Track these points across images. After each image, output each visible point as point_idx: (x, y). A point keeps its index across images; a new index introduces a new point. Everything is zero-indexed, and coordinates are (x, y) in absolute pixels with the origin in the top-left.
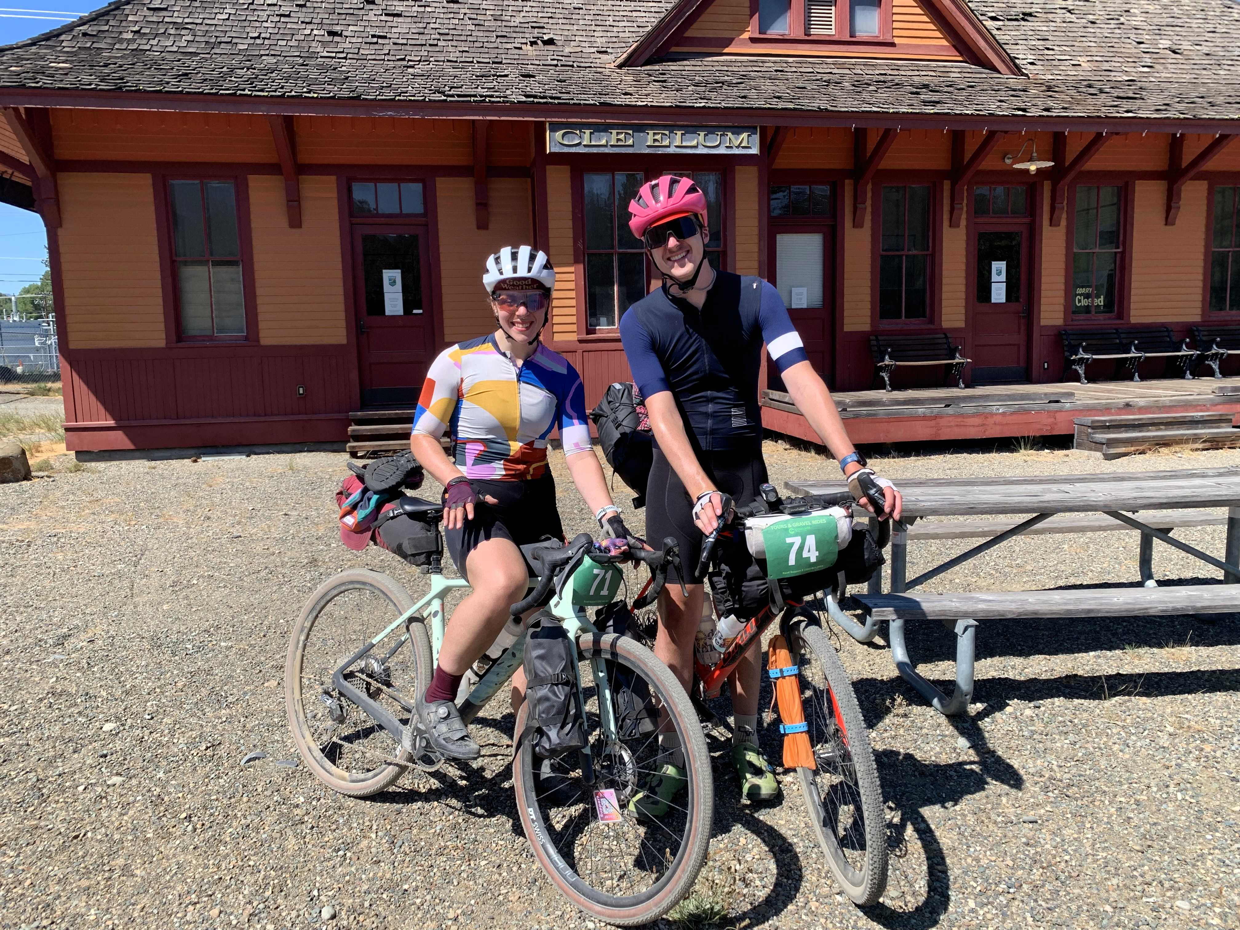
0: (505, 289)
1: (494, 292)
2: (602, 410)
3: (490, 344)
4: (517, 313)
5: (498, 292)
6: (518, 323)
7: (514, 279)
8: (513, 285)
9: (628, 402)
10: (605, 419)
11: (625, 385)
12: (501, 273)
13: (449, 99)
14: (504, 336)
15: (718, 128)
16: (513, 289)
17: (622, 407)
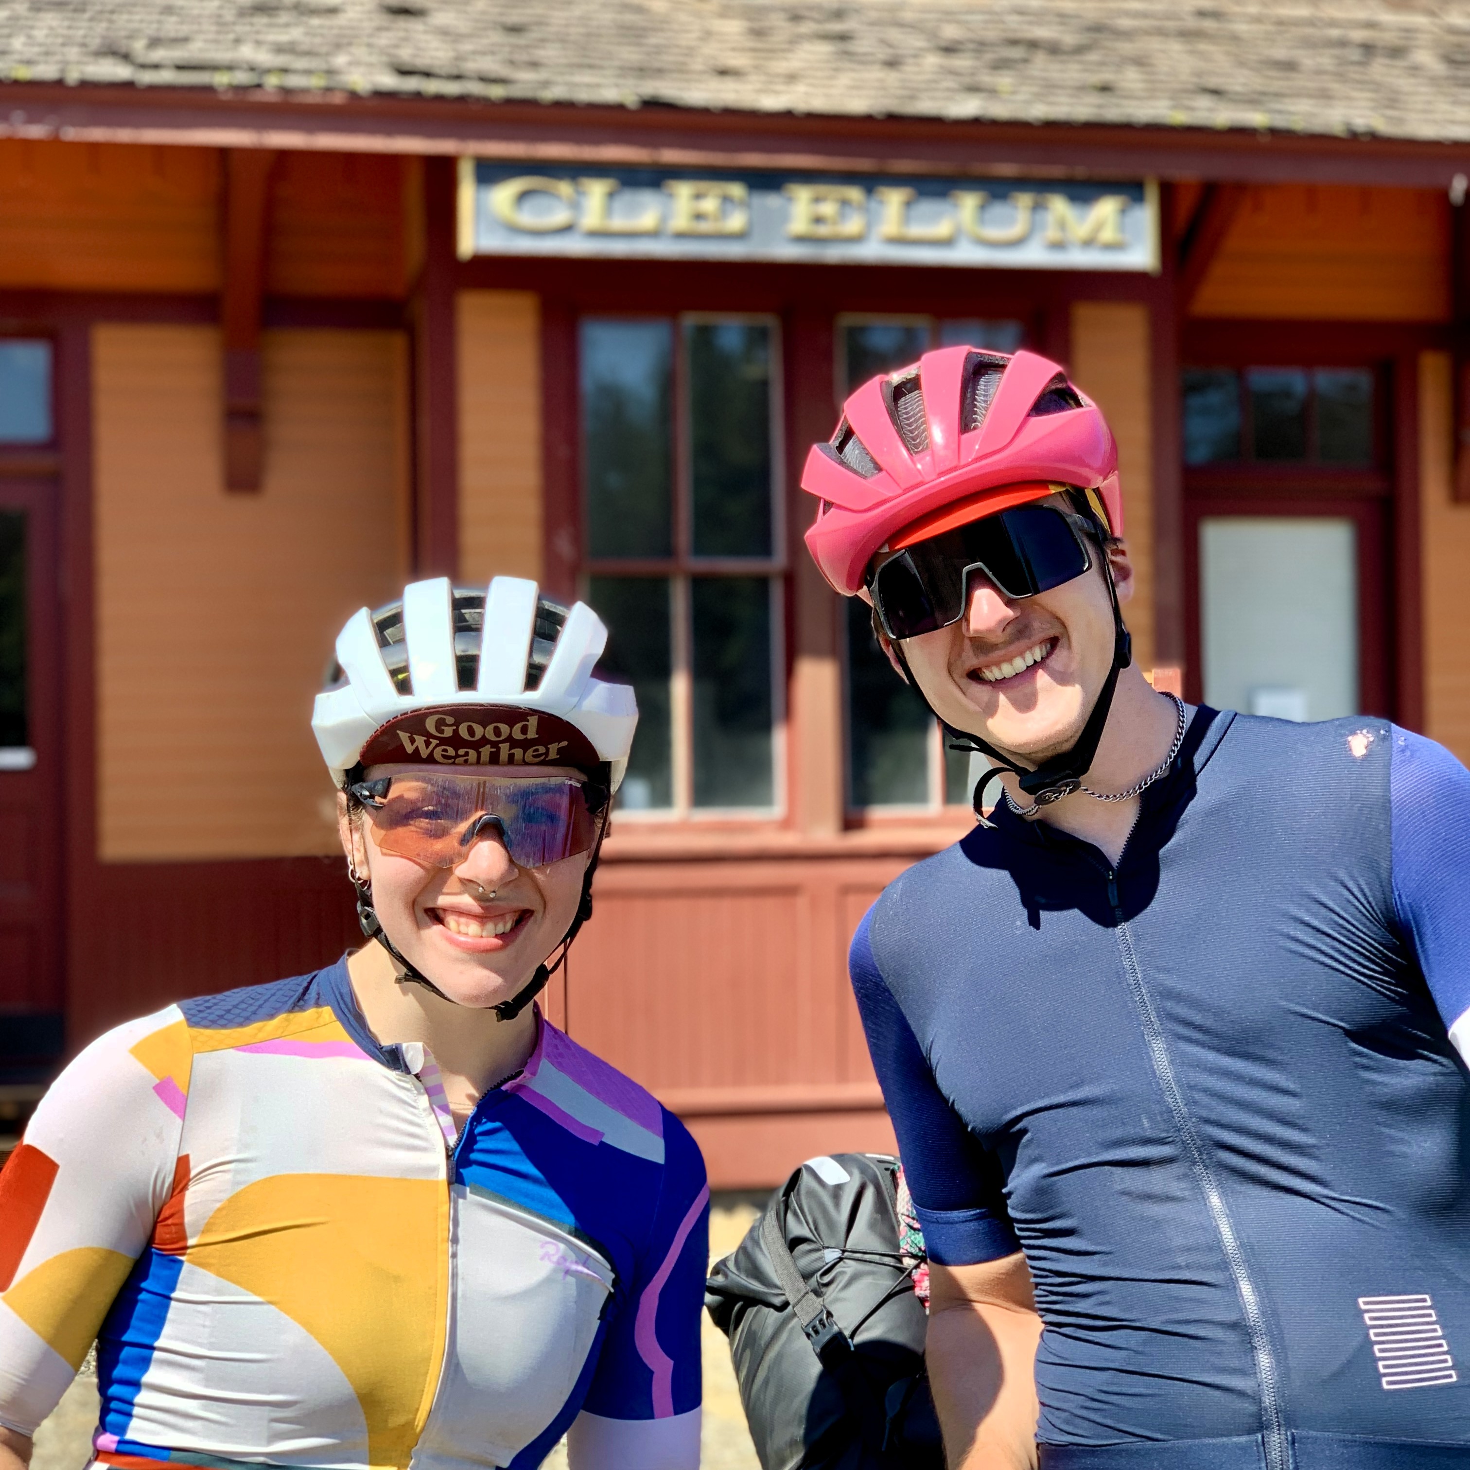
0: (415, 758)
1: (355, 775)
2: (756, 1273)
3: (327, 1012)
4: (462, 870)
5: (378, 773)
6: (460, 912)
7: (460, 713)
8: (456, 741)
9: (875, 1244)
10: (772, 1317)
11: (864, 1169)
12: (404, 687)
13: (147, 78)
14: (391, 970)
15: (1022, 183)
16: (451, 761)
17: (849, 1267)
